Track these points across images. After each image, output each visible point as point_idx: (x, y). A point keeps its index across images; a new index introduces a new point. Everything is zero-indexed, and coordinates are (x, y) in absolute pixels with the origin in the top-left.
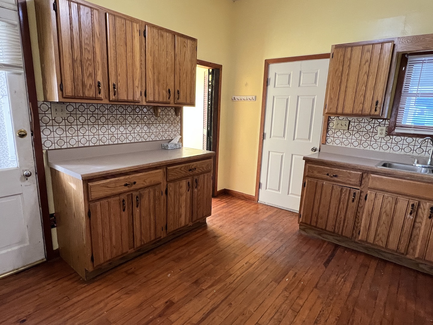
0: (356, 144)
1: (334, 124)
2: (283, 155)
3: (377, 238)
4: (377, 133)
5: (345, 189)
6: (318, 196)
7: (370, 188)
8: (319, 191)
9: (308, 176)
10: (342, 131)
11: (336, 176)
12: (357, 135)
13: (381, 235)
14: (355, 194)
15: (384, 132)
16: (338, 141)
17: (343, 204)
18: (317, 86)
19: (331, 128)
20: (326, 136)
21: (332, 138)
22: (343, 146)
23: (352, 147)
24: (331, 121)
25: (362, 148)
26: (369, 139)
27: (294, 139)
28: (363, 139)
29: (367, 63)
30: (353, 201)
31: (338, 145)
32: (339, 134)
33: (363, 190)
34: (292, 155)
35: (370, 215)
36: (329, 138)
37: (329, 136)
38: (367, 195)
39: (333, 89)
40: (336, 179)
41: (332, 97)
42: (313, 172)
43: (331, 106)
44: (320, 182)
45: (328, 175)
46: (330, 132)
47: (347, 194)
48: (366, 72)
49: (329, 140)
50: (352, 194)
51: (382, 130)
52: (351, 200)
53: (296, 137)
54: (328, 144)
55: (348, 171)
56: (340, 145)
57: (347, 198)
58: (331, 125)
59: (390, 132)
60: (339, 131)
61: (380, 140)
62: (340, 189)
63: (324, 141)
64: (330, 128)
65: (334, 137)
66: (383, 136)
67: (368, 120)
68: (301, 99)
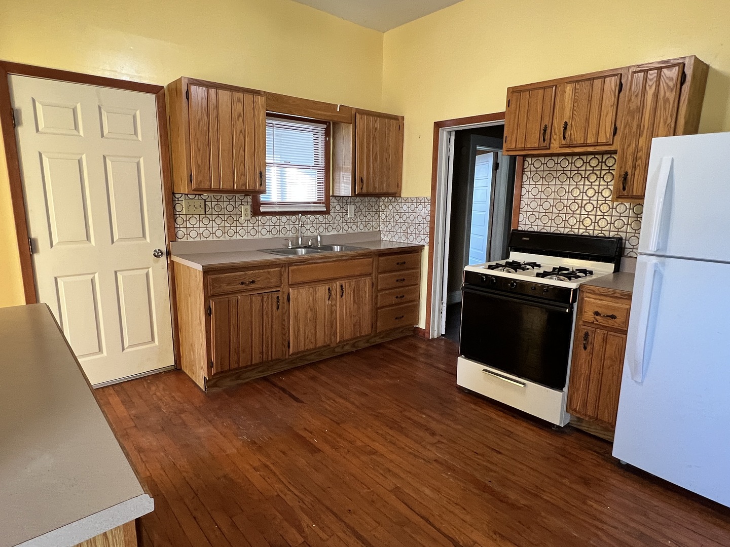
0: (219, 233)
1: (184, 206)
2: (94, 277)
3: (307, 341)
4: (242, 214)
5: (266, 296)
6: (233, 321)
7: (291, 286)
8: (234, 312)
10: (197, 217)
11: (253, 282)
12: (218, 221)
13: (310, 336)
14: (278, 298)
15: (249, 212)
16: (193, 234)
17: (268, 317)
18: (140, 138)
19: (180, 213)
20: (175, 228)
21: (184, 230)
22: (203, 239)
23: (215, 239)
24: (177, 202)
25: (228, 238)
26: (234, 224)
27: (113, 242)
28: (227, 225)
30: (278, 308)
31: (196, 240)
32: (193, 221)
33: (284, 290)
34: (116, 272)
35: (296, 317)
36: (179, 229)
37: (178, 226)
38: (289, 294)
39: (199, 150)
40: (253, 286)
41: (200, 162)
42: (220, 287)
43: (200, 178)
44: (233, 298)
45: (242, 283)
46: (179, 220)
47: (270, 303)
48: (241, 131)
49: (180, 234)
50: (275, 300)
51: (246, 209)
52: (275, 308)
53: (116, 238)
54: (179, 240)
55: (266, 270)
56: (197, 239)
57: (270, 307)
58: (178, 208)
59: (256, 211)
60: (193, 217)
61: (245, 224)
62: (259, 298)
63: (172, 235)
64: (178, 213)
65: (186, 228)
66: (249, 217)
67: (228, 197)
68: (112, 161)
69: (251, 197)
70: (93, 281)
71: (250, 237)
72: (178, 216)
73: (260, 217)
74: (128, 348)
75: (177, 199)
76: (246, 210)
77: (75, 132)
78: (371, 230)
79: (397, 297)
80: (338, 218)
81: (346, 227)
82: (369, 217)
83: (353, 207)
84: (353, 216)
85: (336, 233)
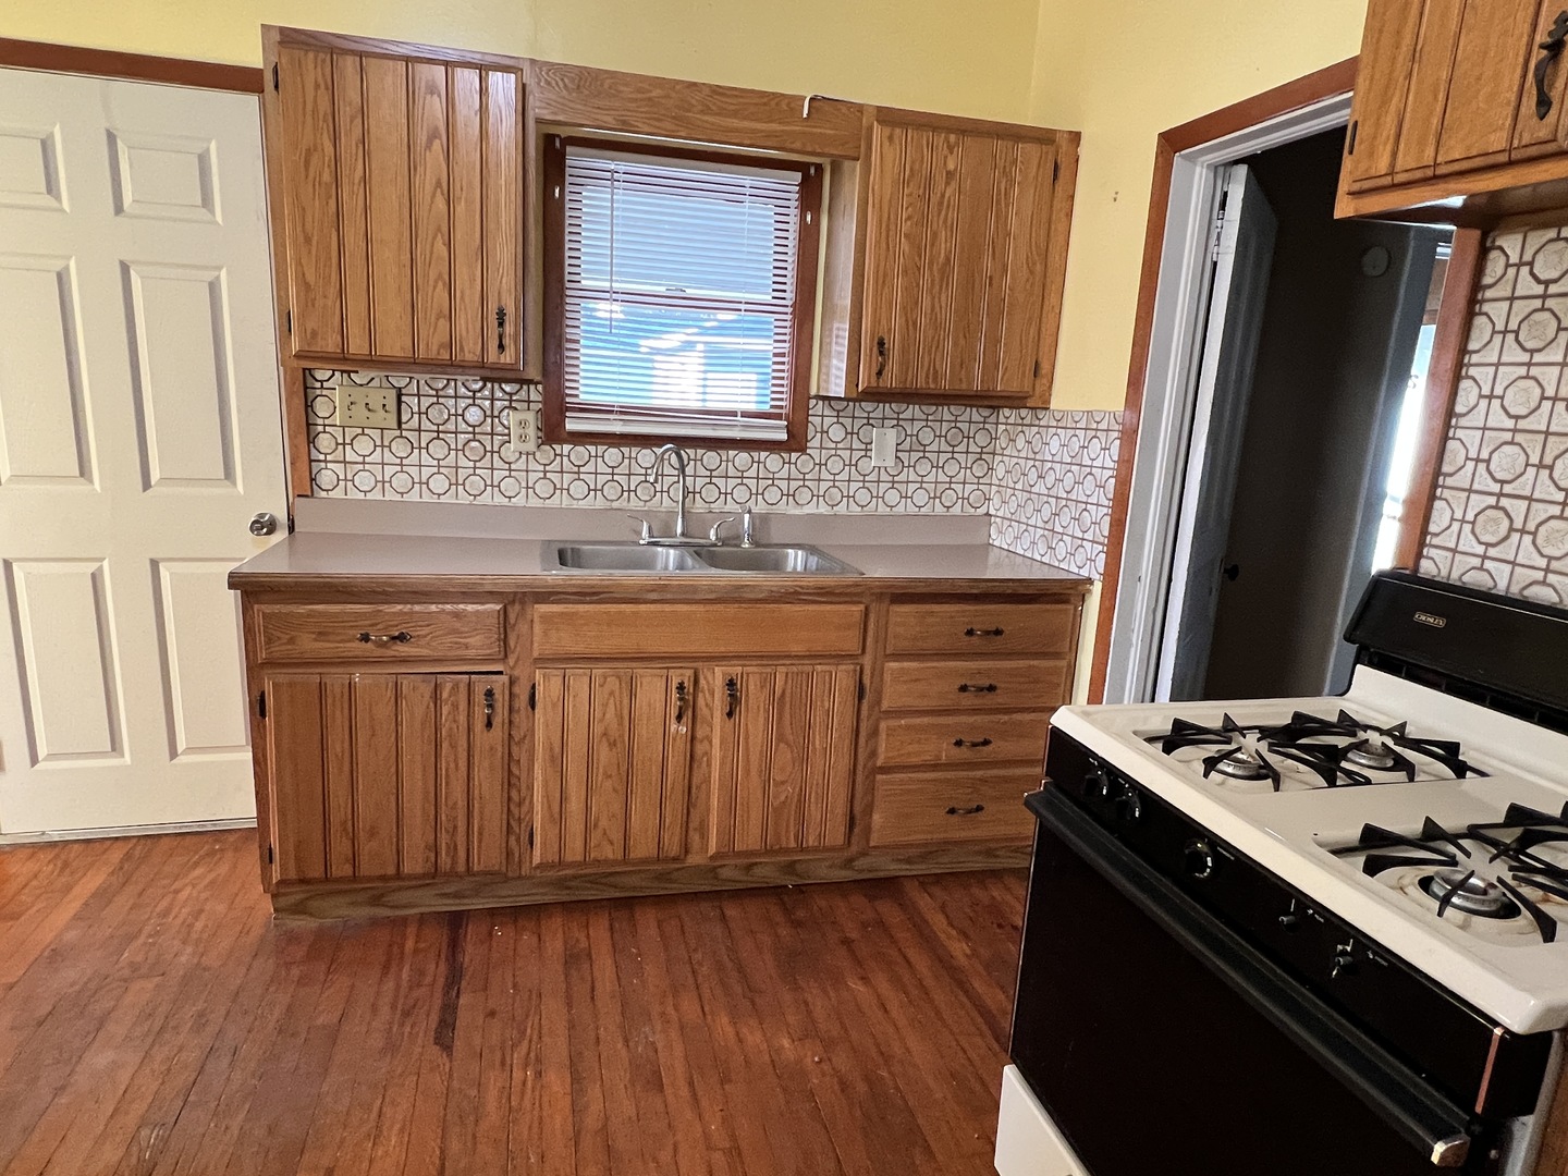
0: (439, 484)
1: (337, 404)
2: (100, 569)
3: (595, 837)
4: (509, 435)
5: (448, 686)
6: (337, 744)
7: (541, 661)
8: (339, 721)
9: (270, 663)
10: (376, 434)
11: (402, 638)
12: (438, 449)
13: (603, 823)
14: (489, 694)
15: (531, 431)
16: (364, 480)
17: (453, 746)
18: (219, 218)
19: (327, 422)
20: (311, 461)
21: (339, 468)
22: (390, 496)
23: (427, 497)
24: (318, 392)
25: (465, 499)
26: (486, 462)
27: (147, 485)
28: (463, 462)
29: (437, 144)
30: (489, 724)
31: (370, 496)
32: (363, 446)
33: (516, 673)
34: (154, 564)
35: (558, 760)
36: (323, 465)
37: (322, 457)
38: (534, 687)
39: (308, 240)
40: (402, 649)
41: (311, 278)
42: (292, 641)
43: (310, 325)
44: (336, 678)
45: (365, 638)
46: (324, 442)
47: (463, 706)
48: (438, 184)
49: (326, 478)
50: (480, 698)
51: (521, 421)
52: (479, 724)
53: (155, 476)
54: (324, 494)
55: (448, 607)
56: (376, 495)
57: (462, 718)
58: (322, 407)
59: (552, 431)
60: (363, 434)
61: (521, 464)
62: (427, 690)
63: (304, 482)
64: (320, 421)
65: (345, 462)
66: (531, 446)
67: (467, 384)
68: (142, 277)
69: (540, 387)
70: (96, 579)
71: (534, 502)
72: (320, 428)
73: (567, 448)
74: (184, 753)
75: (318, 385)
76: (522, 424)
77: (49, 201)
78: (956, 510)
79: (959, 743)
80: (835, 465)
81: (863, 497)
82: (952, 468)
83: (891, 436)
84: (890, 462)
85: (824, 509)
